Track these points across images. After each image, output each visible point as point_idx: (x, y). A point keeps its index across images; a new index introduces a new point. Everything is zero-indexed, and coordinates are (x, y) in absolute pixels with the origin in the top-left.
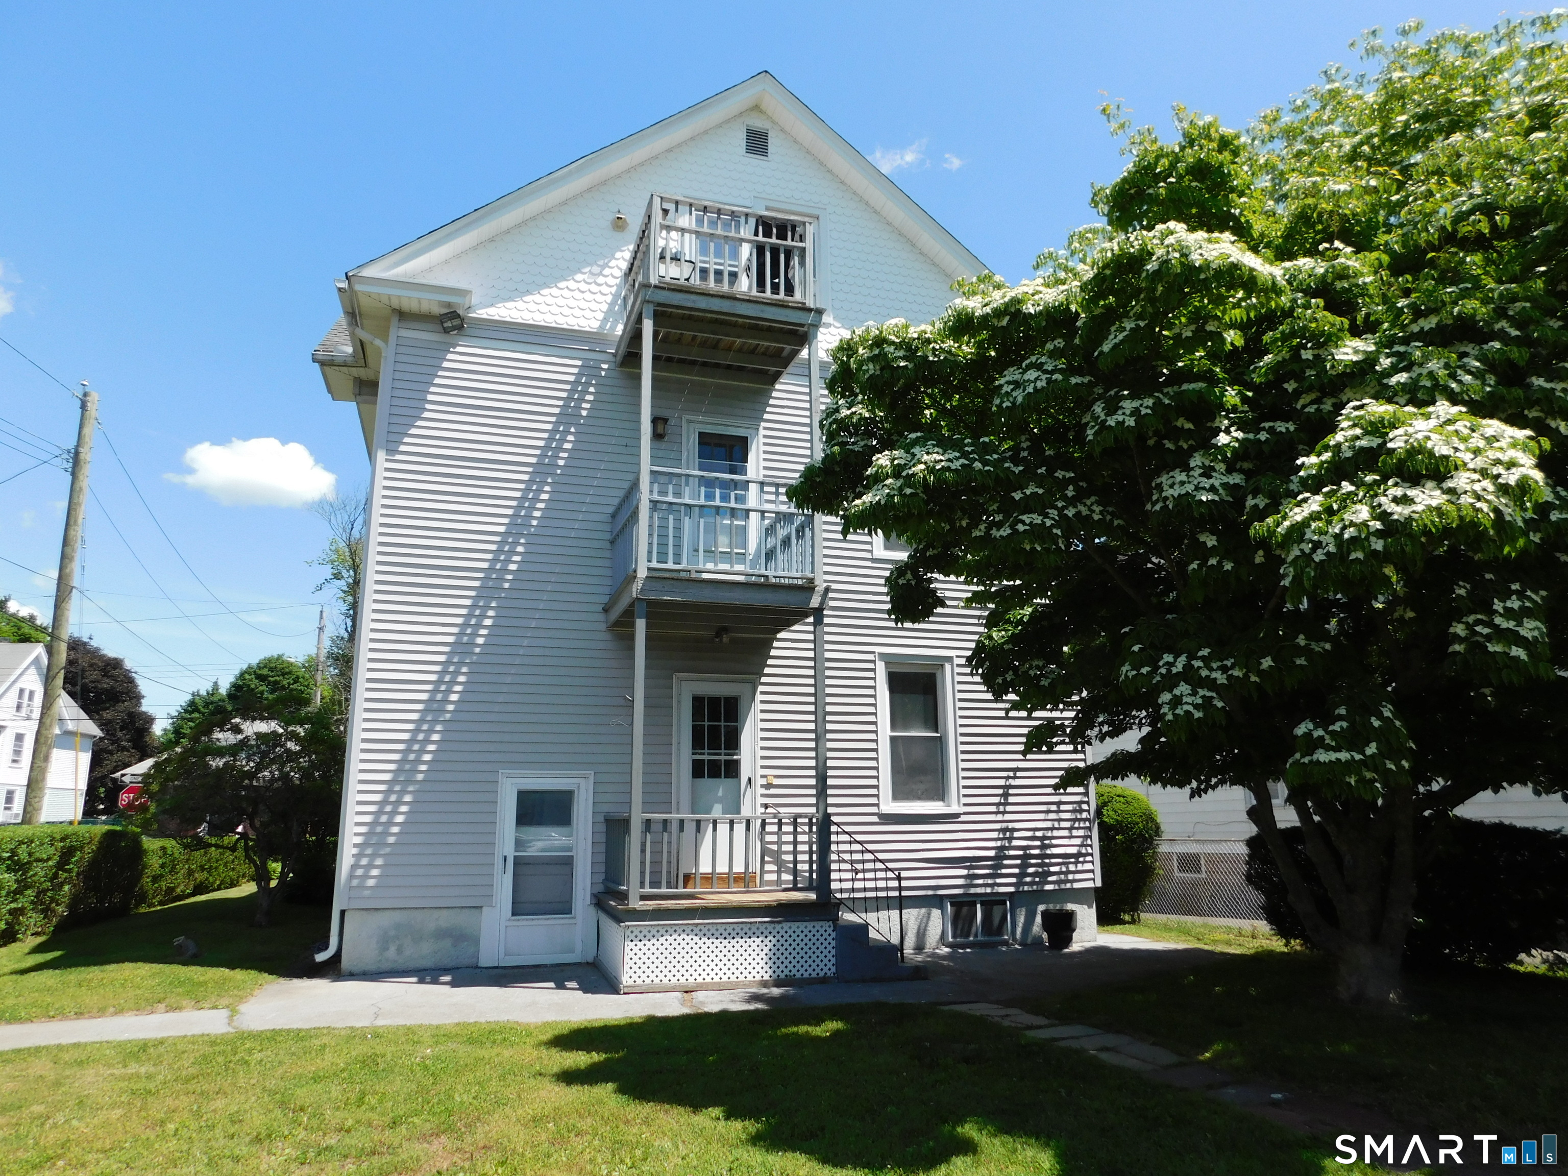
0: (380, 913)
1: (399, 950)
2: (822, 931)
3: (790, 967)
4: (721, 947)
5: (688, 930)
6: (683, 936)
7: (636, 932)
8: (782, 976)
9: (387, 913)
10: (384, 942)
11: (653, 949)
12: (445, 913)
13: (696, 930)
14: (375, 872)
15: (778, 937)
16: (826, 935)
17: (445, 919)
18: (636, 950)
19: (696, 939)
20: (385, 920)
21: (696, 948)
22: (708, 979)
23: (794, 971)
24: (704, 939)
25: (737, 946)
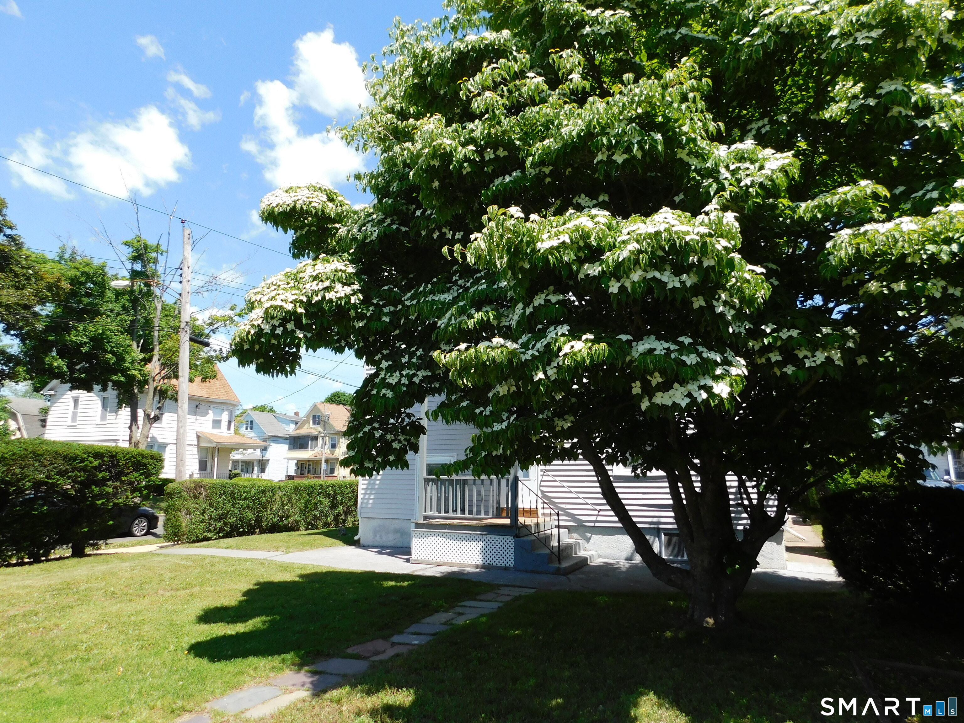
0: (373, 520)
1: (381, 537)
2: (508, 541)
3: (491, 559)
4: (456, 545)
5: (440, 535)
6: (438, 538)
7: (418, 534)
8: (486, 563)
9: (376, 520)
10: (375, 532)
11: (425, 543)
12: (397, 521)
13: (444, 535)
14: (371, 501)
15: (484, 542)
16: (510, 544)
17: (396, 524)
18: (418, 542)
19: (444, 539)
20: (375, 523)
21: (444, 544)
22: (450, 561)
23: (493, 562)
24: (448, 540)
25: (464, 545)
